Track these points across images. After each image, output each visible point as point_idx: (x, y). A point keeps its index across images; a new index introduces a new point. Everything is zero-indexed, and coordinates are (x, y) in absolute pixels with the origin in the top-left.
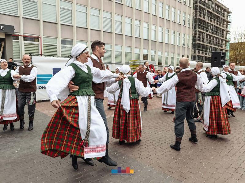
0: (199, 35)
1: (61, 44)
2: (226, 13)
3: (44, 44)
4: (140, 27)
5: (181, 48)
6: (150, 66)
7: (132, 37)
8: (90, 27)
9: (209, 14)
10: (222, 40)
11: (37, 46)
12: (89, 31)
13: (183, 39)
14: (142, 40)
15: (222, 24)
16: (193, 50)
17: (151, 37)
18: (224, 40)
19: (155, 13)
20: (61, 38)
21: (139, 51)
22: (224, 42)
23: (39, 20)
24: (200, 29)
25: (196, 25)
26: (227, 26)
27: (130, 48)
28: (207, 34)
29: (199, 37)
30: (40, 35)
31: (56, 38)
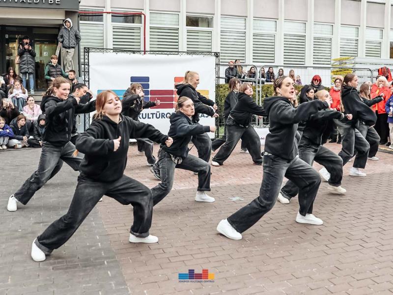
1: (187, 25)
3: (151, 28)
11: (139, 31)
14: (388, 8)
20: (187, 12)
21: (379, 35)
27: (354, 29)
30: (143, 10)
31: (177, 13)
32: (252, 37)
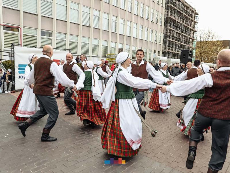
0: (170, 33)
1: (41, 35)
2: (193, 14)
3: (24, 35)
4: (116, 22)
5: (153, 43)
7: (109, 31)
8: (69, 20)
9: (179, 14)
10: (190, 38)
11: (17, 36)
12: (68, 23)
13: (155, 36)
14: (118, 35)
15: (190, 24)
16: (164, 47)
17: (126, 33)
18: (191, 39)
19: (131, 11)
20: (41, 29)
21: (114, 45)
22: (191, 40)
23: (19, 11)
24: (170, 27)
25: (167, 23)
26: (194, 26)
27: (106, 42)
28: (176, 32)
29: (170, 35)
30: (20, 26)
31: (36, 29)
32: (69, 43)
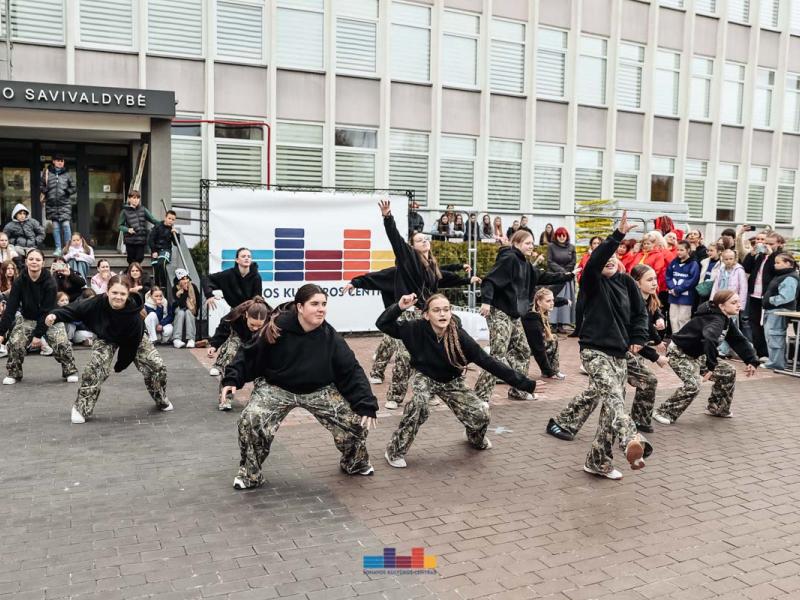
1: (337, 144)
3: (279, 148)
4: (640, 69)
6: (655, 221)
7: (606, 109)
11: (258, 153)
12: (437, 92)
17: (687, 108)
20: (336, 123)
21: (634, 163)
27: (597, 154)
30: (266, 117)
31: (320, 123)
32: (438, 165)
